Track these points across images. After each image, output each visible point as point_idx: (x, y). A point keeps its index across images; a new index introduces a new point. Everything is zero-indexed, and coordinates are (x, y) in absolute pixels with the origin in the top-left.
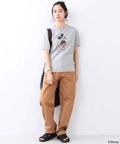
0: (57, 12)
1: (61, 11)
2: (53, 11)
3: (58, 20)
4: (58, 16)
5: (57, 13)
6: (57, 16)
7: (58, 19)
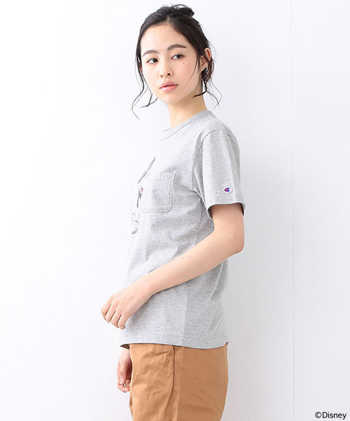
0: (162, 58)
1: (179, 56)
2: (144, 59)
3: (167, 97)
4: (167, 80)
5: (161, 67)
6: (162, 81)
7: (168, 92)
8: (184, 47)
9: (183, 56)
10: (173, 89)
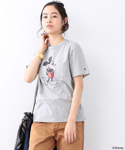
0: (49, 17)
7: (49, 28)
8: (57, 14)
9: (56, 17)
10: (51, 27)
